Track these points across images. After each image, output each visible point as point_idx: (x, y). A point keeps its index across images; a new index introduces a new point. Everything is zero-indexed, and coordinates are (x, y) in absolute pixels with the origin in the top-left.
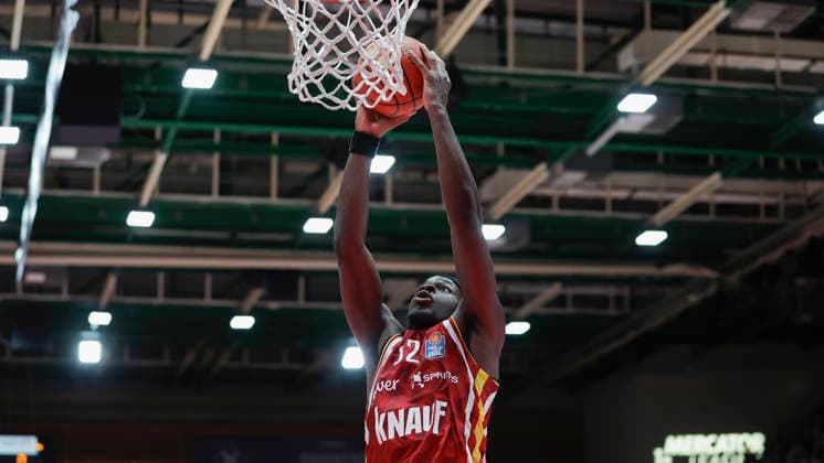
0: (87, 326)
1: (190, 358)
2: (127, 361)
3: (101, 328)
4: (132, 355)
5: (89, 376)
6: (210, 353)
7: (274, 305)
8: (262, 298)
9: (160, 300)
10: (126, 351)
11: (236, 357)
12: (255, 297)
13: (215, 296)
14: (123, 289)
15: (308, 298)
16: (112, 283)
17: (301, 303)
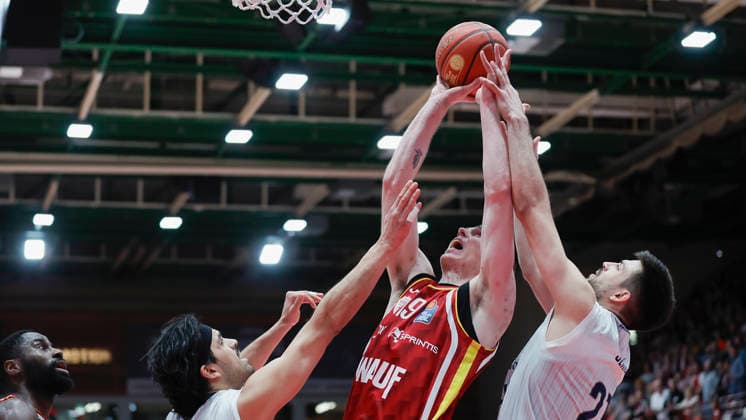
0: (32, 227)
1: (124, 255)
2: (67, 257)
3: (45, 229)
4: (72, 253)
5: (33, 272)
6: (142, 251)
7: (199, 208)
8: (189, 201)
9: (97, 203)
10: (67, 249)
11: (165, 254)
12: (182, 199)
13: (147, 199)
14: (63, 193)
15: (230, 201)
16: (54, 188)
17: (223, 206)
